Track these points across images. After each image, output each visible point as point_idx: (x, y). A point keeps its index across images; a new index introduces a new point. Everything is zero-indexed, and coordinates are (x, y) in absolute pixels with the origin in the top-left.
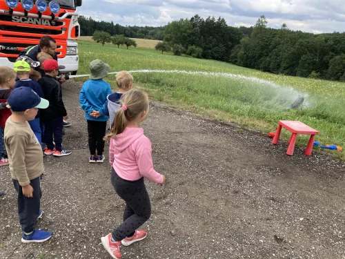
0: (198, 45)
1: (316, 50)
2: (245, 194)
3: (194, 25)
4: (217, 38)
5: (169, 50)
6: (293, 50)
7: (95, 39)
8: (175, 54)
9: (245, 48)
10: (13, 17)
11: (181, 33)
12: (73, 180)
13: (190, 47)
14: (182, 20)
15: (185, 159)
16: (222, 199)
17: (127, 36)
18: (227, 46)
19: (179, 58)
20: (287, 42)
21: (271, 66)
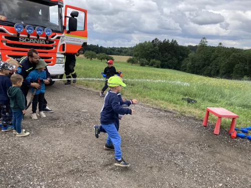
0: (157, 59)
1: (246, 61)
2: (175, 163)
3: (155, 45)
4: (171, 54)
5: (137, 63)
6: (228, 60)
7: (85, 56)
8: (141, 66)
9: (192, 61)
10: (20, 39)
11: (145, 51)
12: (44, 149)
13: (152, 61)
14: (146, 42)
15: (132, 136)
16: (156, 167)
17: (108, 54)
18: (178, 59)
19: (144, 68)
20: (223, 55)
21: (212, 73)
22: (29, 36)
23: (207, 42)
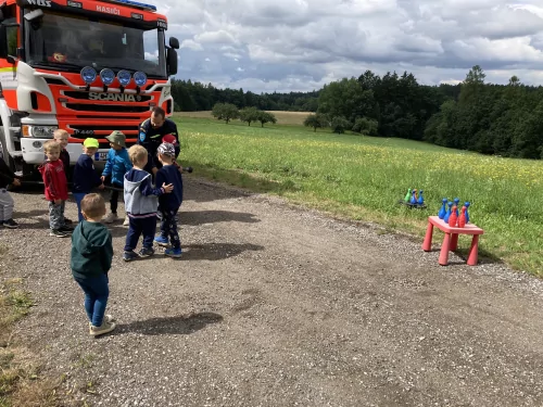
0: (371, 117)
2: (355, 308)
3: (365, 88)
4: (400, 104)
5: (326, 126)
6: (531, 117)
7: (215, 114)
8: (336, 132)
9: (449, 118)
10: (90, 94)
11: (344, 100)
13: (359, 120)
14: (346, 80)
17: (263, 108)
18: (418, 116)
19: (341, 137)
20: (520, 105)
21: (494, 145)
22: (106, 88)
23: (483, 76)
